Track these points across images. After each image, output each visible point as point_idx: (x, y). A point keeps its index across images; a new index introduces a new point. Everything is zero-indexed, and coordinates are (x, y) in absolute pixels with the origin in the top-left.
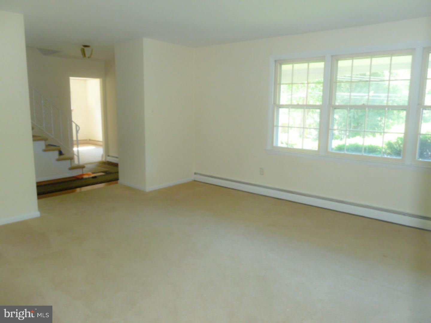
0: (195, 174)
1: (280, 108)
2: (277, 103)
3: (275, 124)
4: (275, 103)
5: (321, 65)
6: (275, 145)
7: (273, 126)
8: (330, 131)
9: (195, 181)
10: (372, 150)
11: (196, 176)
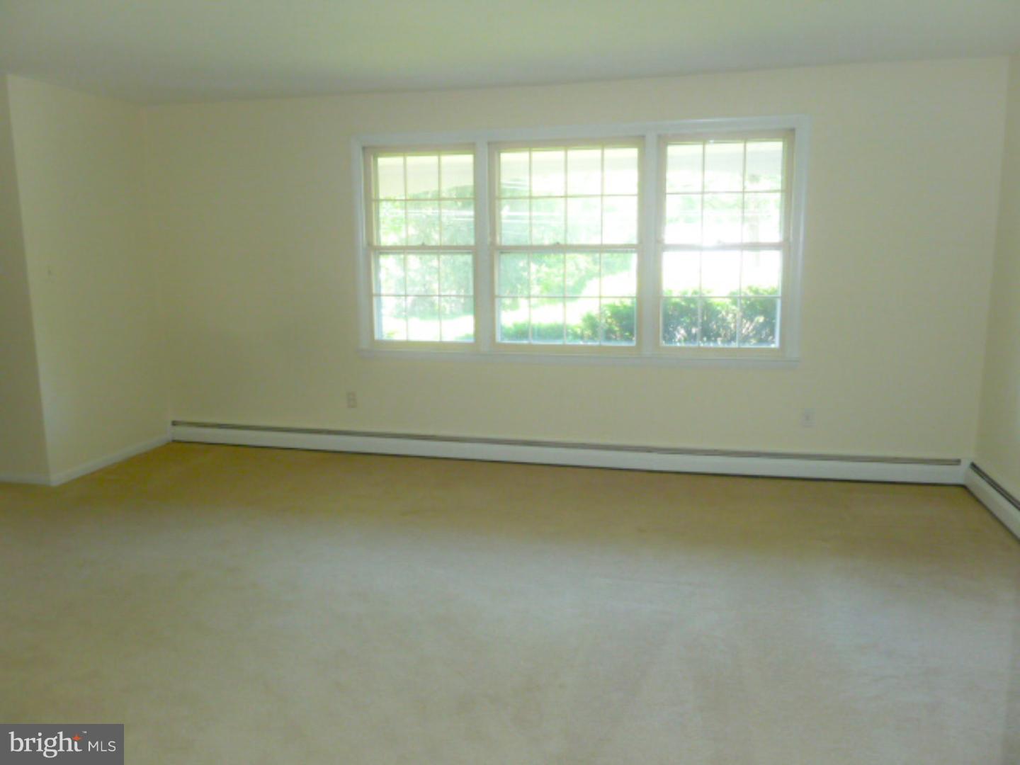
0: (174, 423)
1: (381, 253)
2: (375, 243)
3: (374, 291)
4: (370, 244)
5: (468, 159)
6: (377, 337)
7: (370, 296)
8: (497, 300)
9: (174, 441)
10: (558, 332)
11: (179, 429)
